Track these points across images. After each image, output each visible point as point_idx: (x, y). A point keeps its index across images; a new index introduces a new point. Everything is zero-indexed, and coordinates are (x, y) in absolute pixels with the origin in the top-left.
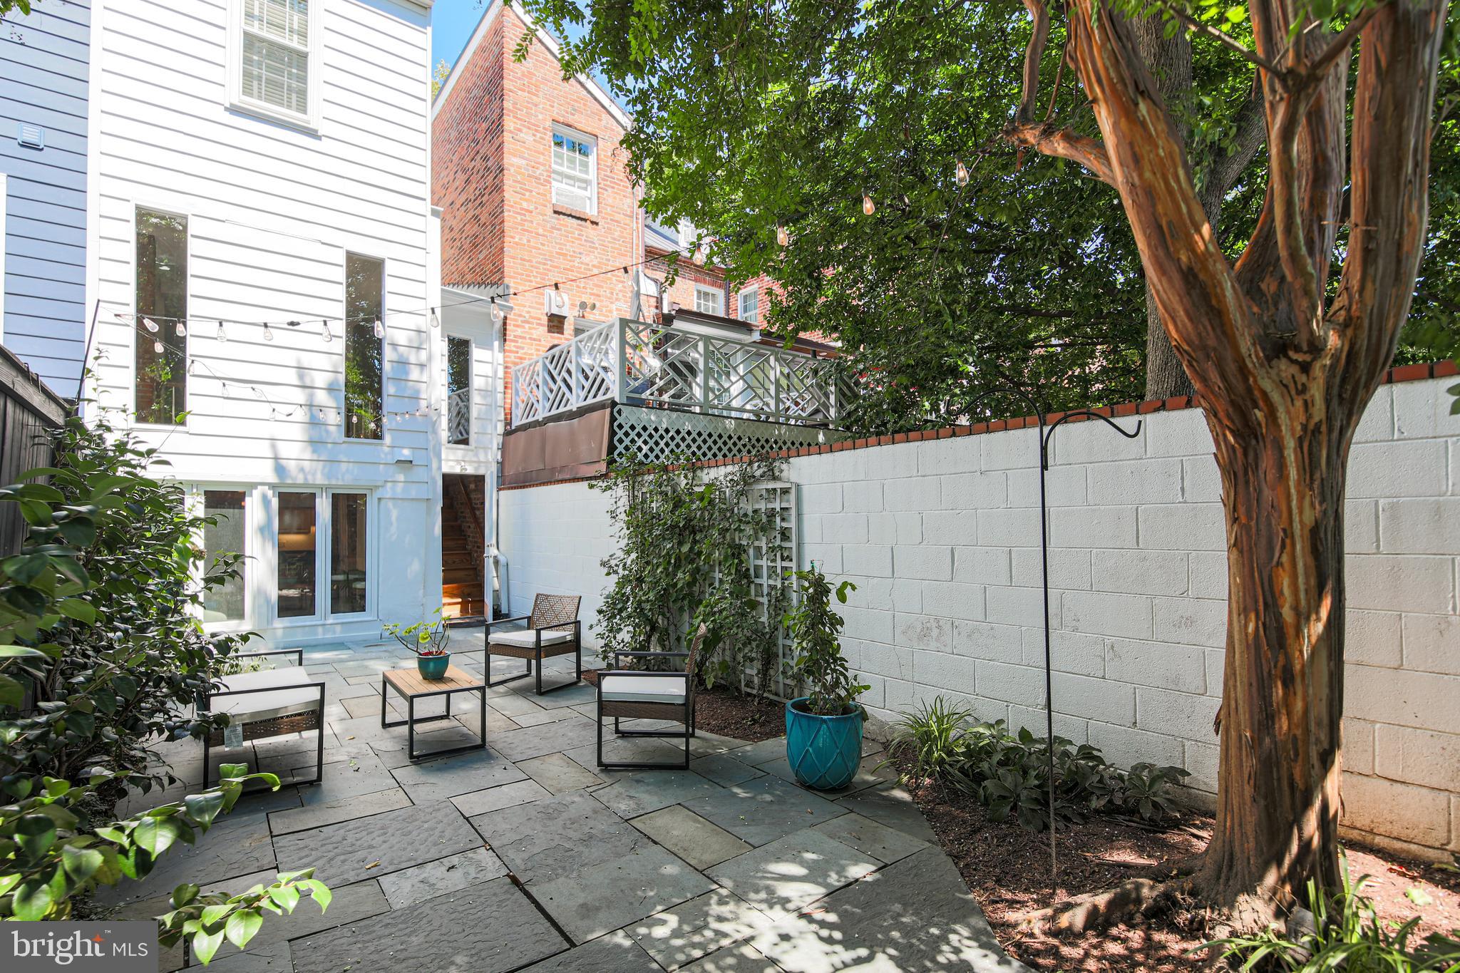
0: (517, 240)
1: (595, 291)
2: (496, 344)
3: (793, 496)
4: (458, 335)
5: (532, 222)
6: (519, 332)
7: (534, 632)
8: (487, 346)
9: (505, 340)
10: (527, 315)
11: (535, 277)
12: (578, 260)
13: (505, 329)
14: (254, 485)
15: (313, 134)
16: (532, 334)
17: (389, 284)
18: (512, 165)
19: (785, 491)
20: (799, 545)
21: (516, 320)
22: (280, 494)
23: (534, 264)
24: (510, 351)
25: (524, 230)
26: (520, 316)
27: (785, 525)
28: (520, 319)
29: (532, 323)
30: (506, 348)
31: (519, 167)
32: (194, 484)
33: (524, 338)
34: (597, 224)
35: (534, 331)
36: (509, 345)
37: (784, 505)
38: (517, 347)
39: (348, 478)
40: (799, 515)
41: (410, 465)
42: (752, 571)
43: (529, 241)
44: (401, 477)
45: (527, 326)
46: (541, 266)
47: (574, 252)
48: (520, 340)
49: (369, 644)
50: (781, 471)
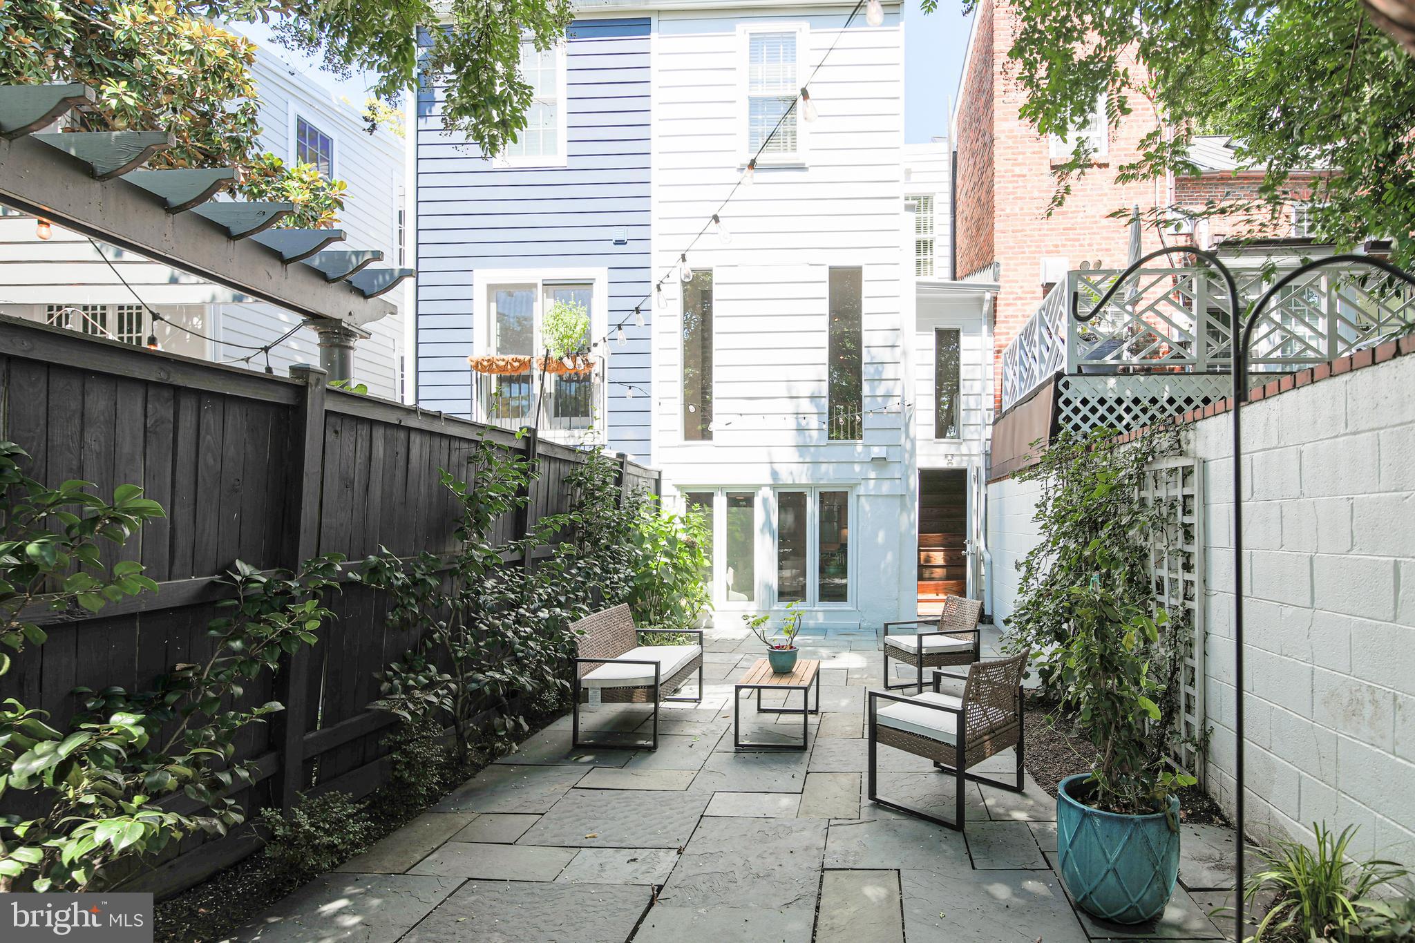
0: (1008, 211)
1: (1104, 246)
2: (985, 328)
3: (1195, 478)
4: (946, 325)
5: (1025, 187)
6: (1010, 311)
7: (916, 637)
8: (975, 331)
9: (995, 323)
10: (1019, 291)
11: (1030, 246)
12: (1082, 214)
13: (995, 311)
14: (759, 487)
15: (800, 168)
16: (1025, 311)
17: (867, 289)
18: (1003, 131)
19: (1187, 472)
20: (1205, 550)
21: (1007, 299)
22: (780, 494)
23: (1028, 233)
24: (1000, 334)
25: (1016, 198)
26: (1012, 293)
27: (1187, 520)
28: (1012, 296)
29: (1026, 298)
30: (996, 331)
31: (1012, 131)
32: (720, 488)
33: (1017, 316)
34: (1106, 165)
35: (1026, 307)
36: (999, 328)
37: (1187, 491)
38: (1009, 328)
39: (831, 476)
40: (1205, 504)
41: (884, 462)
42: (1153, 586)
43: (1022, 209)
44: (872, 475)
45: (1019, 302)
46: (1036, 233)
47: (1077, 206)
48: (1011, 320)
49: (845, 632)
50: (1188, 443)
